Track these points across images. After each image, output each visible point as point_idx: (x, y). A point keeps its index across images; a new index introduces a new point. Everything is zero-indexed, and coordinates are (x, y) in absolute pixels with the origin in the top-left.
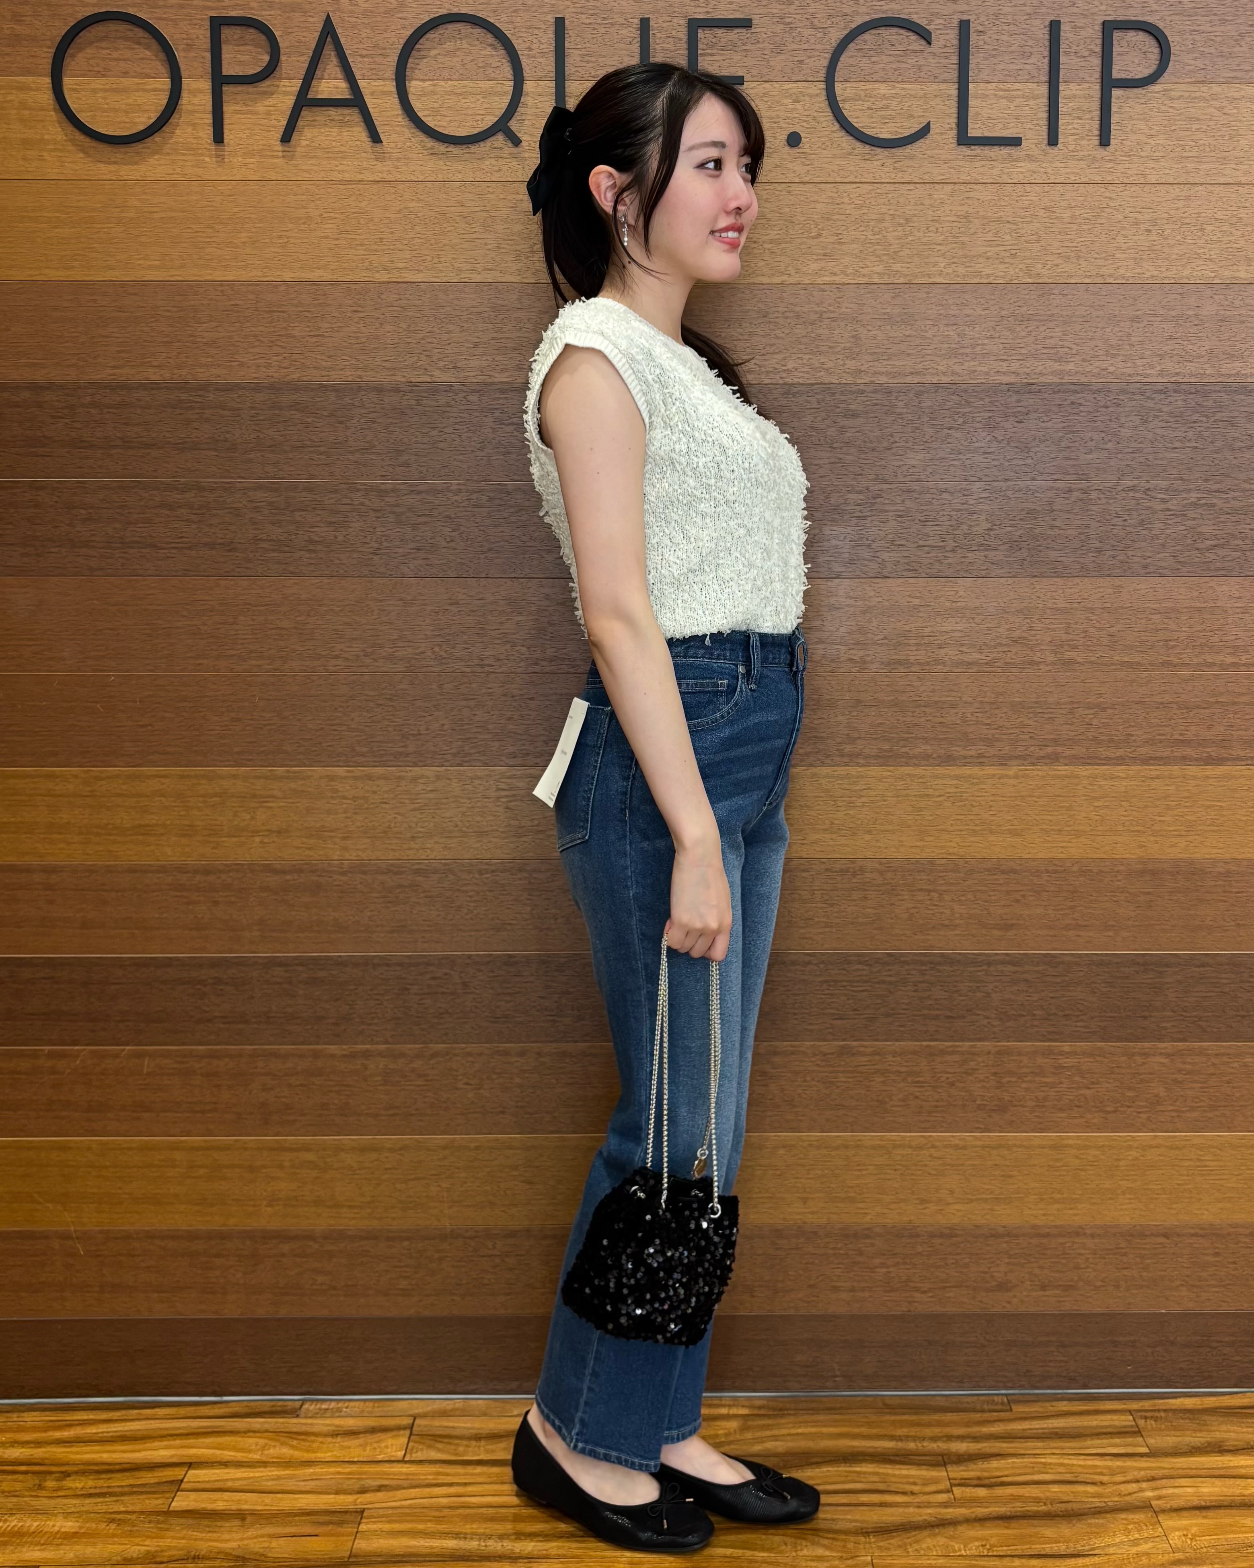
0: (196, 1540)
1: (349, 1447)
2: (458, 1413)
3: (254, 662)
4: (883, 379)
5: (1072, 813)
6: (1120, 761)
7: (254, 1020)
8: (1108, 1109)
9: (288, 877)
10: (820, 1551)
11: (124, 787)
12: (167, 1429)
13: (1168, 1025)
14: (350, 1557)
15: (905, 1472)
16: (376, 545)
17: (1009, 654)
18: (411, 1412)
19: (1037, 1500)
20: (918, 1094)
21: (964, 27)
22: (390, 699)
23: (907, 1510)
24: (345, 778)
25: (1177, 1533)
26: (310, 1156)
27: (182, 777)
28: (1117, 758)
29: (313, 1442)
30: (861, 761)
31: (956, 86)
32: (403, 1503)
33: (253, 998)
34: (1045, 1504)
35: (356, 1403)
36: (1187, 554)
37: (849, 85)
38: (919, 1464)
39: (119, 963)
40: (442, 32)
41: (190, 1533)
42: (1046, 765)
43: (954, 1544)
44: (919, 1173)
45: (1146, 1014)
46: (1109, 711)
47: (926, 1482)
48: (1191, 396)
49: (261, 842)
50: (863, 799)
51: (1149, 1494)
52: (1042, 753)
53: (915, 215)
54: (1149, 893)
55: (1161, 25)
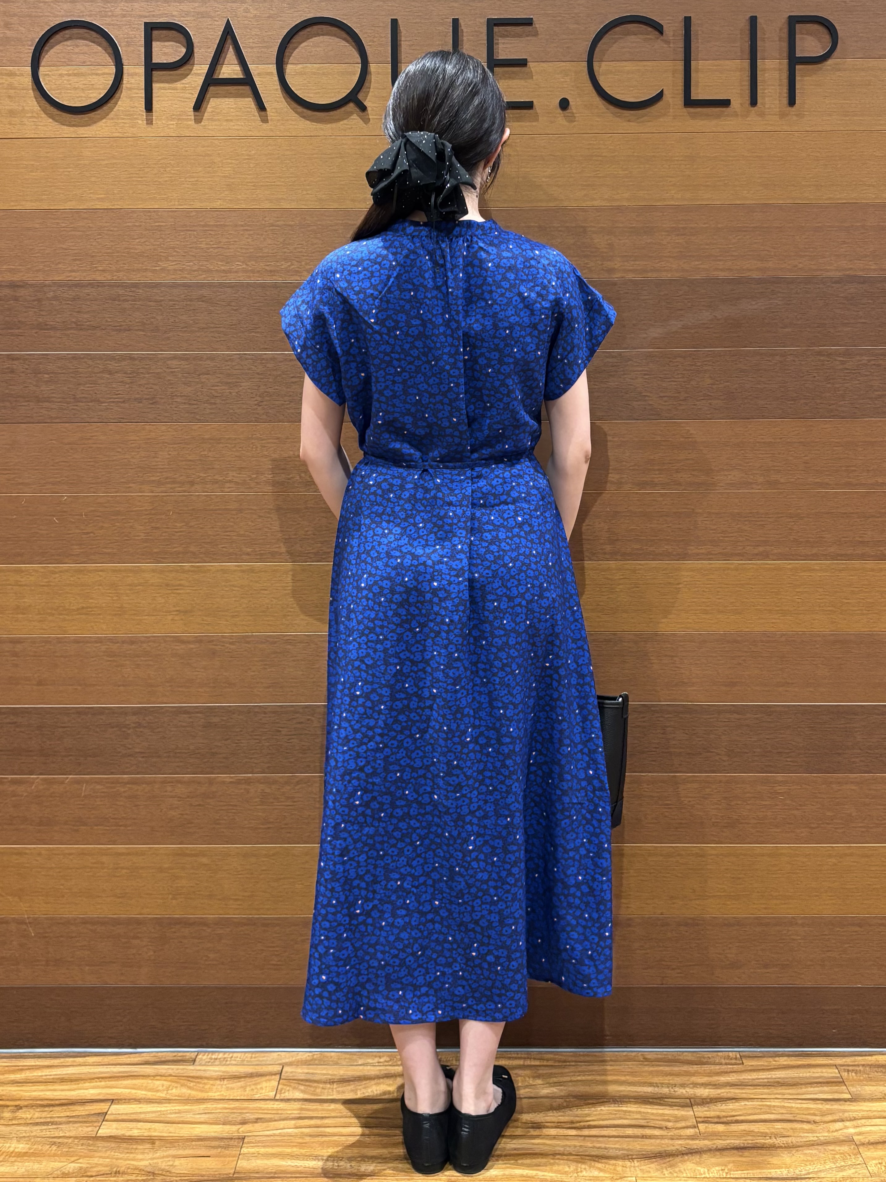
0: (117, 1159)
1: (233, 1089)
2: (317, 1062)
3: (169, 486)
4: (630, 276)
5: (780, 597)
6: (815, 557)
7: (165, 755)
8: (813, 826)
9: (192, 646)
10: (596, 1173)
11: (72, 579)
12: (94, 1073)
13: (857, 760)
14: (234, 1173)
15: (661, 1112)
16: (259, 399)
17: (730, 477)
18: (280, 1062)
19: (764, 1135)
20: (667, 814)
21: (687, 21)
22: (269, 513)
23: (663, 1142)
24: (235, 571)
25: (874, 1162)
26: (205, 860)
27: (114, 571)
28: (812, 555)
29: (205, 1084)
30: (619, 557)
31: (682, 63)
32: (275, 1132)
33: (165, 738)
34: (770, 1137)
35: (239, 1054)
36: (862, 401)
37: (603, 64)
38: (671, 1105)
39: (66, 711)
40: (308, 29)
41: (113, 1153)
42: (759, 560)
43: (699, 1168)
44: (668, 875)
45: (840, 751)
46: (806, 519)
47: (677, 1119)
48: (861, 285)
49: (172, 620)
50: (621, 587)
51: (852, 1131)
52: (756, 551)
53: (653, 156)
54: (839, 658)
55: (830, 18)
